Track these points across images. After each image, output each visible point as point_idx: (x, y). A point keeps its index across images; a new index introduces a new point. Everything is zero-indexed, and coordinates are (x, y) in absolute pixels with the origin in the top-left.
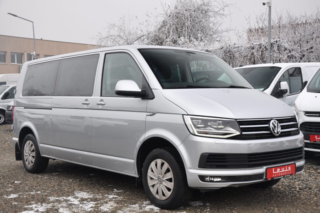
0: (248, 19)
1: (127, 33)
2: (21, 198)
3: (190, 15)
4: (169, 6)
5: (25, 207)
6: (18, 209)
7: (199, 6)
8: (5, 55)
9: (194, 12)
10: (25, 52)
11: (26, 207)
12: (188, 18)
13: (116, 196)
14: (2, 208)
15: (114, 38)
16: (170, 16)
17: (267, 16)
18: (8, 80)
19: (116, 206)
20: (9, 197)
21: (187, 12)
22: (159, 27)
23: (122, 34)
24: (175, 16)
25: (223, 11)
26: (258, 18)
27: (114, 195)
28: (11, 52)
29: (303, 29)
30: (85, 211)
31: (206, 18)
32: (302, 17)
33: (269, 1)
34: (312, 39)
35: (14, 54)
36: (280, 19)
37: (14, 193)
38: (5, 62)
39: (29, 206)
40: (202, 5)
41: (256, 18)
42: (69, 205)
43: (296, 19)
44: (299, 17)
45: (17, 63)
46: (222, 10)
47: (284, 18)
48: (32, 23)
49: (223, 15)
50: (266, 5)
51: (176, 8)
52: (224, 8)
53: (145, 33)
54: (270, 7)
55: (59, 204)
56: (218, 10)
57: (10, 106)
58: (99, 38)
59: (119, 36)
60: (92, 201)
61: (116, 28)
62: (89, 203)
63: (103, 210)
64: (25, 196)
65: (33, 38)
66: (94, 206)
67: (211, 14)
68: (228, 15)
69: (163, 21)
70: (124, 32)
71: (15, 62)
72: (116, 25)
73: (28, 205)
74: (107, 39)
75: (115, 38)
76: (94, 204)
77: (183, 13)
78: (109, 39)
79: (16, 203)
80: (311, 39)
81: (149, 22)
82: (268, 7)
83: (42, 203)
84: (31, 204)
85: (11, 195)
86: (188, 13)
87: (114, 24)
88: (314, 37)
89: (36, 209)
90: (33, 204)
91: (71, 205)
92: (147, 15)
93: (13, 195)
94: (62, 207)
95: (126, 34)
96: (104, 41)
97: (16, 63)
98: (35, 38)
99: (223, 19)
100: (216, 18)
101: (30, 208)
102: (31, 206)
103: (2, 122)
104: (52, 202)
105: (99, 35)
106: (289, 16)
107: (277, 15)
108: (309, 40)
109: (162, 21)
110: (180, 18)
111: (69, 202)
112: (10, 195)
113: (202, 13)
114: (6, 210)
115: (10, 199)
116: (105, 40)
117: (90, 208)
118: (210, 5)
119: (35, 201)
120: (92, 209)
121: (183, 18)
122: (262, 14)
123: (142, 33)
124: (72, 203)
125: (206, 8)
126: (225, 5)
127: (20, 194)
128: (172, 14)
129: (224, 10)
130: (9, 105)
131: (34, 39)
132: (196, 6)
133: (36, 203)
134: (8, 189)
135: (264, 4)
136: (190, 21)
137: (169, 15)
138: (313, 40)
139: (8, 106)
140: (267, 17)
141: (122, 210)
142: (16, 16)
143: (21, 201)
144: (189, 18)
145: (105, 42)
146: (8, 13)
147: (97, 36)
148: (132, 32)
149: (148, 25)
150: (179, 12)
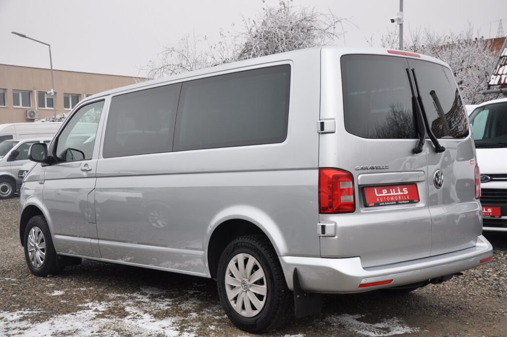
0: (369, 40)
1: (191, 60)
2: (69, 296)
3: (285, 35)
4: (254, 21)
5: (78, 306)
6: (70, 309)
7: (299, 22)
8: (4, 94)
9: (292, 30)
10: (34, 89)
11: (80, 305)
12: (282, 39)
13: (197, 291)
14: (49, 307)
15: (172, 69)
16: (256, 36)
17: (396, 36)
18: (14, 133)
19: (200, 303)
20: (53, 295)
21: (281, 31)
22: (239, 52)
23: (184, 63)
24: (264, 36)
25: (333, 29)
26: (385, 39)
27: (195, 290)
28: (13, 90)
29: (449, 54)
30: (160, 309)
31: (308, 38)
32: (446, 38)
33: (399, 17)
34: (462, 69)
35: (17, 92)
36: (416, 41)
37: (58, 290)
38: (5, 105)
39: (83, 305)
40: (302, 20)
41: (382, 40)
42: (136, 302)
43: (439, 40)
44: (443, 38)
45: (23, 106)
46: (332, 27)
47: (421, 38)
48: (48, 46)
49: (333, 35)
50: (396, 23)
51: (264, 23)
52: (336, 24)
53: (218, 61)
54: (401, 25)
55: (123, 302)
56: (326, 27)
57: (24, 171)
58: (149, 68)
59: (180, 65)
60: (166, 298)
61: (175, 54)
62: (163, 301)
63: (184, 308)
64: (74, 293)
65: (50, 68)
66: (170, 303)
67: (315, 33)
68: (341, 34)
69: (246, 44)
70: (187, 60)
71: (19, 105)
72: (176, 49)
73: (81, 303)
74: (162, 69)
75: (175, 69)
76: (170, 301)
77: (275, 32)
78: (166, 70)
79: (65, 301)
80: (460, 70)
81: (224, 45)
82: (399, 25)
83: (100, 302)
84: (86, 303)
85: (55, 291)
86: (283, 32)
87: (173, 48)
88: (465, 67)
89: (94, 308)
90: (88, 302)
91: (140, 302)
92: (221, 35)
93: (58, 291)
94: (128, 305)
95: (190, 63)
96: (158, 74)
97: (21, 106)
98: (53, 68)
99: (334, 40)
100: (323, 39)
101: (86, 307)
102: (86, 305)
103: (9, 194)
104: (113, 300)
105: (150, 64)
106: (429, 36)
107: (411, 36)
108: (457, 72)
109: (244, 43)
110: (271, 40)
111: (136, 300)
112: (53, 291)
113: (302, 32)
114: (54, 309)
115: (55, 296)
116: (159, 71)
117: (166, 306)
118: (314, 19)
119: (90, 298)
120: (169, 307)
121: (276, 39)
122: (390, 33)
123: (215, 61)
124: (140, 301)
125: (309, 24)
126: (336, 20)
127: (66, 290)
128: (259, 34)
129: (335, 28)
130: (20, 169)
131: (52, 70)
132: (294, 22)
133: (92, 301)
134: (48, 284)
135: (393, 21)
136: (286, 44)
137: (254, 35)
138: (463, 71)
139: (20, 171)
140: (396, 38)
141: (209, 308)
142: (24, 36)
143: (71, 299)
144: (284, 39)
145: (160, 74)
146: (12, 33)
147: (147, 65)
148: (198, 60)
149: (223, 49)
150: (269, 30)
